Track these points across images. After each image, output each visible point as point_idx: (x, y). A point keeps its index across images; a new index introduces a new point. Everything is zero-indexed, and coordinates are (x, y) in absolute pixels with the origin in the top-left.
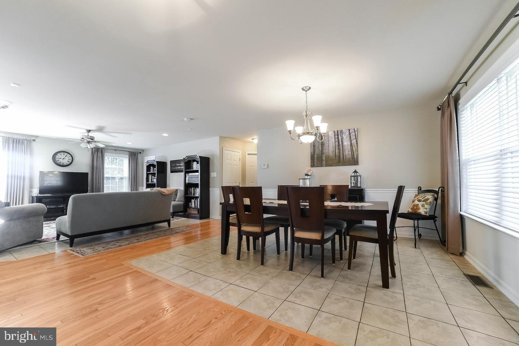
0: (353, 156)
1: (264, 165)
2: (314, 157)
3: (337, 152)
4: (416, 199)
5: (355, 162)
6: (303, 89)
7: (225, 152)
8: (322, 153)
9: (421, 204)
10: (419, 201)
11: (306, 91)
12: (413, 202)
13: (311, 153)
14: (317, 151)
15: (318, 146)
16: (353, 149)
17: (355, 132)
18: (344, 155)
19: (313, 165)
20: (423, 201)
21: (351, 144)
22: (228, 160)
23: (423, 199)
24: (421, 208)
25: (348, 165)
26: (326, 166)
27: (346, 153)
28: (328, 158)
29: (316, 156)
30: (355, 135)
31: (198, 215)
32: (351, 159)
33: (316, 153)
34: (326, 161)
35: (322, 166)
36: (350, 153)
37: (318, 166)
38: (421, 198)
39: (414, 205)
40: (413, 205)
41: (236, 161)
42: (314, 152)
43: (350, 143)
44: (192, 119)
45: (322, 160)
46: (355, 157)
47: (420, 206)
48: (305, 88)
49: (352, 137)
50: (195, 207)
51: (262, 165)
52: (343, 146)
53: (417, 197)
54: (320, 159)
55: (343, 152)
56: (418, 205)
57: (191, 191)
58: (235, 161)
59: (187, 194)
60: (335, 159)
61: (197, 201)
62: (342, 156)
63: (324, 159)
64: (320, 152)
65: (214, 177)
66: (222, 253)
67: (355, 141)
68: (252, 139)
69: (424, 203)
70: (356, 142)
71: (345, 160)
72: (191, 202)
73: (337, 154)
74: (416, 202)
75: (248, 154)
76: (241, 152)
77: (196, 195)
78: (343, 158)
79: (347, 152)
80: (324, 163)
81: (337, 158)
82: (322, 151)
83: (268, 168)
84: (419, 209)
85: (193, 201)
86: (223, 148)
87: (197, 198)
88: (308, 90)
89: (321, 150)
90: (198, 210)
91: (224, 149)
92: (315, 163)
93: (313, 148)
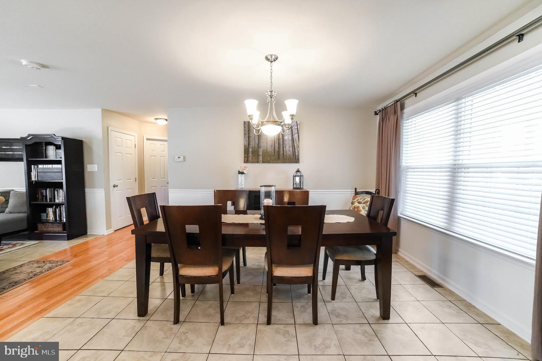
0: (294, 153)
1: (179, 157)
2: (248, 151)
3: (276, 146)
4: (355, 200)
5: (296, 159)
6: (267, 58)
7: (112, 135)
8: (258, 147)
9: (362, 207)
10: (359, 203)
11: (272, 62)
12: (353, 203)
13: (245, 146)
14: (252, 144)
15: (254, 137)
16: (295, 145)
17: (297, 126)
18: (285, 151)
19: (247, 161)
20: (364, 203)
21: (293, 139)
22: (117, 146)
23: (363, 201)
24: (362, 210)
25: (289, 163)
26: (263, 162)
27: (286, 148)
28: (265, 153)
29: (251, 150)
30: (298, 129)
31: (65, 233)
32: (292, 156)
33: (251, 146)
34: (264, 156)
35: (258, 162)
36: (291, 149)
37: (253, 162)
38: (361, 200)
39: (355, 207)
40: (353, 206)
41: (130, 148)
42: (249, 144)
43: (291, 138)
44: (44, 66)
45: (258, 155)
46: (297, 154)
47: (361, 208)
48: (269, 57)
49: (293, 131)
50: (56, 220)
51: (176, 158)
52: (283, 141)
53: (357, 199)
54: (256, 153)
55: (283, 147)
56: (358, 207)
57: (44, 194)
58: (127, 147)
59: (36, 199)
60: (274, 155)
61: (60, 210)
62: (282, 152)
63: (261, 154)
64: (256, 144)
65: (92, 172)
66: (139, 315)
67: (297, 135)
68: (156, 119)
69: (364, 205)
70: (298, 137)
71: (285, 156)
72: (45, 211)
73: (276, 148)
74: (356, 204)
75: (147, 139)
76: (136, 135)
77: (57, 201)
78: (283, 154)
79: (288, 149)
80: (261, 158)
81: (276, 154)
82: (258, 144)
83: (184, 161)
84: (360, 211)
85: (50, 210)
86: (108, 128)
87: (59, 205)
88: (275, 60)
89: (257, 142)
90: (64, 224)
91: (110, 129)
92: (250, 158)
93: (247, 139)
